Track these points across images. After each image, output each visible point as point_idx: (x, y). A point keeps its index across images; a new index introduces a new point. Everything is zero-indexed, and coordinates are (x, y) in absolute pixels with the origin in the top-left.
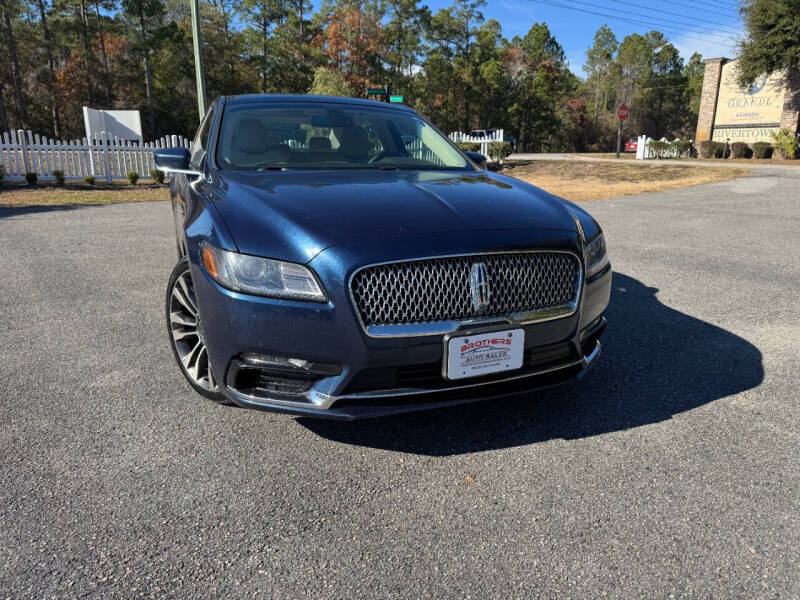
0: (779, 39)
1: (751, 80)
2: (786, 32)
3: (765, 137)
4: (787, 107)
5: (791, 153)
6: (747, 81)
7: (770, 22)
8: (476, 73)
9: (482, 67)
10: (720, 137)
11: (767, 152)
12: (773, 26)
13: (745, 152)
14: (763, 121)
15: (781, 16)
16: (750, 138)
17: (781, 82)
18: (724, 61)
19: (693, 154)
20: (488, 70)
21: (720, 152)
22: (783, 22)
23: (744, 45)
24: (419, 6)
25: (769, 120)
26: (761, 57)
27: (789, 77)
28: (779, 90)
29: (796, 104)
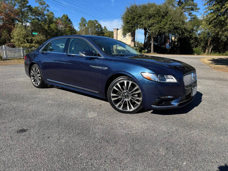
0: (131, 25)
1: (125, 34)
2: (132, 24)
4: (132, 41)
6: (124, 34)
7: (129, 21)
8: (49, 27)
9: (51, 25)
15: (130, 20)
17: (130, 35)
18: (118, 29)
20: (53, 26)
22: (131, 21)
23: (123, 26)
26: (127, 29)
28: (130, 37)
29: (133, 40)
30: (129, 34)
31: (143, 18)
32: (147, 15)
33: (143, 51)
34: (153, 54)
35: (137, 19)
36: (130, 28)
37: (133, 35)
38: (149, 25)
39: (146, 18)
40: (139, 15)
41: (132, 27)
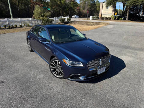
1: (108, 7)
3: (110, 16)
4: (113, 11)
5: (114, 19)
9: (62, 1)
10: (103, 16)
11: (110, 19)
13: (107, 19)
14: (109, 13)
16: (107, 16)
17: (112, 6)
18: (103, 3)
19: (99, 19)
21: (103, 18)
28: (112, 8)
33: (120, 18)
34: (127, 21)
36: (111, 2)
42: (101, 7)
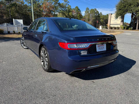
0: (122, 11)
1: (118, 17)
3: (119, 26)
4: (121, 21)
5: (123, 29)
6: (117, 17)
7: (121, 8)
8: (68, 14)
9: (69, 13)
10: (112, 26)
11: (118, 28)
12: (121, 9)
13: (115, 28)
14: (118, 24)
16: (116, 26)
18: (112, 14)
20: (70, 14)
21: (111, 28)
22: (123, 9)
23: (116, 12)
24: (58, 2)
25: (119, 23)
26: (119, 14)
27: (121, 17)
28: (120, 19)
29: (123, 21)
30: (120, 17)
31: (132, 6)
32: (136, 4)
33: (130, 28)
34: (138, 31)
35: (128, 7)
36: (121, 13)
37: (123, 18)
38: (137, 10)
39: (134, 6)
40: (129, 4)
41: (123, 12)
42: (109, 18)
